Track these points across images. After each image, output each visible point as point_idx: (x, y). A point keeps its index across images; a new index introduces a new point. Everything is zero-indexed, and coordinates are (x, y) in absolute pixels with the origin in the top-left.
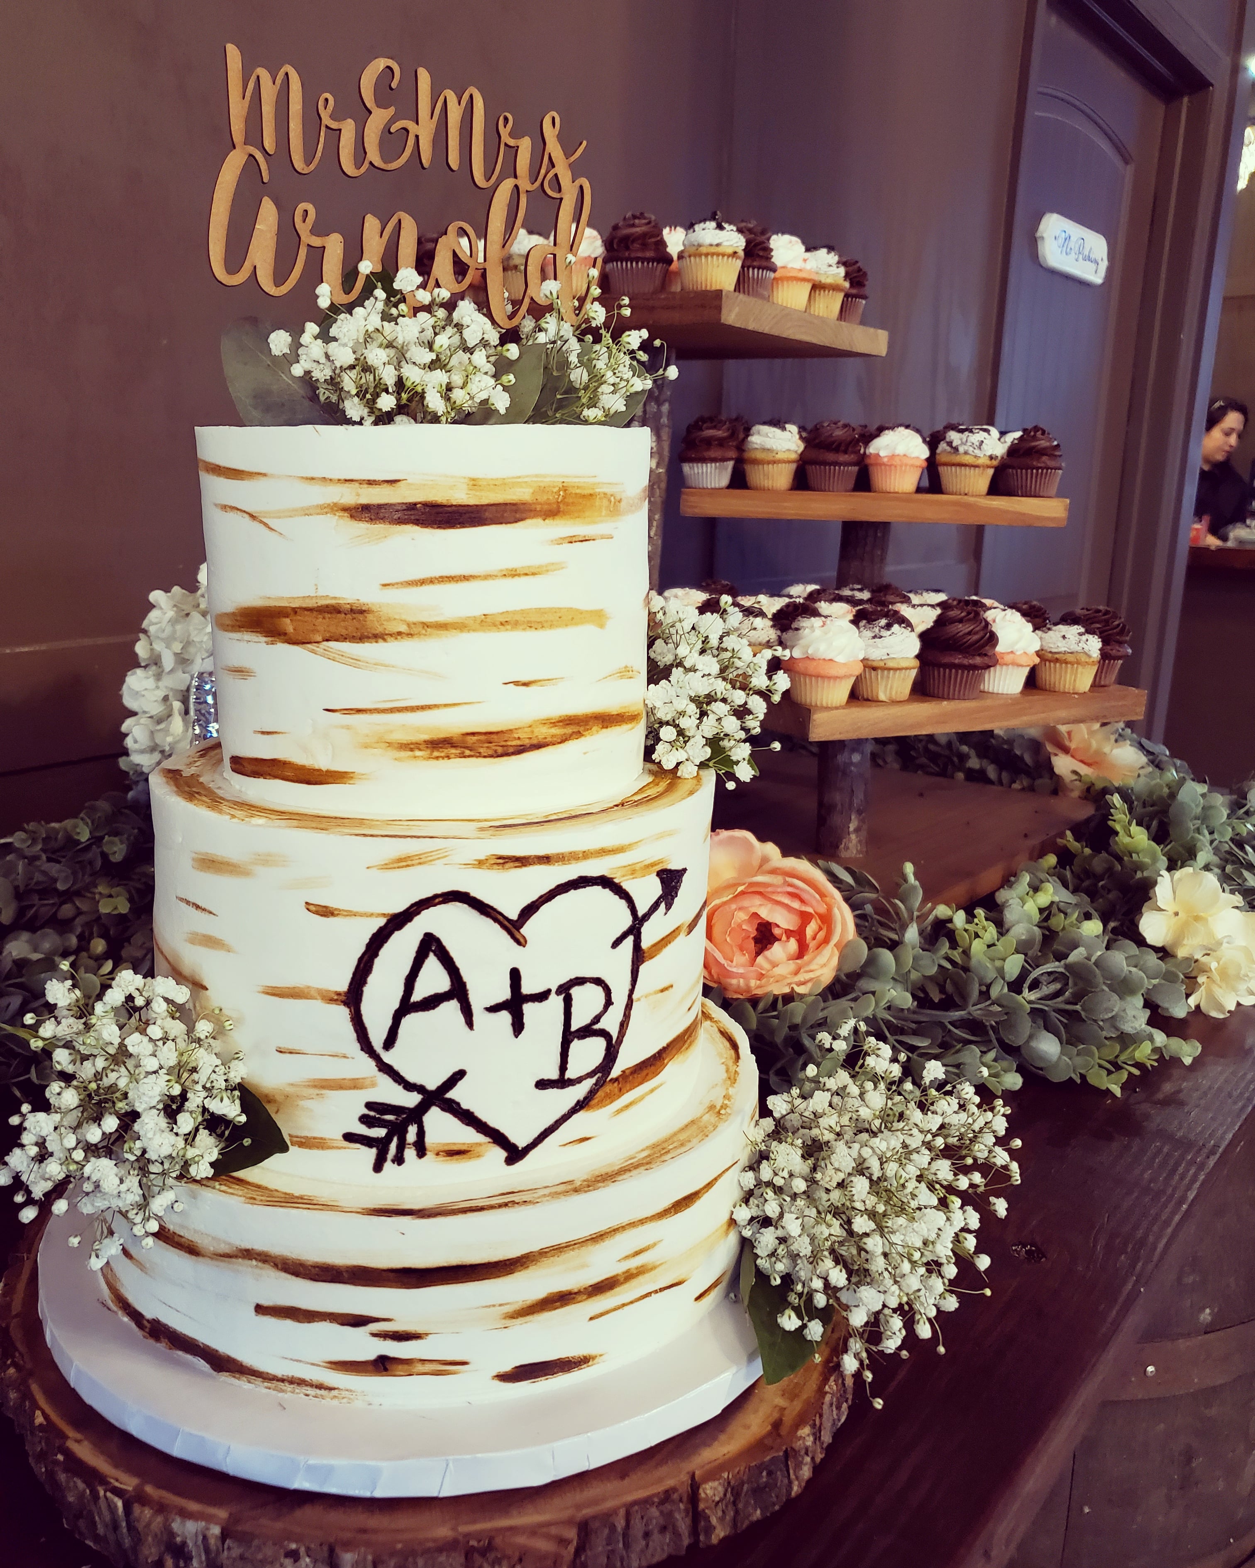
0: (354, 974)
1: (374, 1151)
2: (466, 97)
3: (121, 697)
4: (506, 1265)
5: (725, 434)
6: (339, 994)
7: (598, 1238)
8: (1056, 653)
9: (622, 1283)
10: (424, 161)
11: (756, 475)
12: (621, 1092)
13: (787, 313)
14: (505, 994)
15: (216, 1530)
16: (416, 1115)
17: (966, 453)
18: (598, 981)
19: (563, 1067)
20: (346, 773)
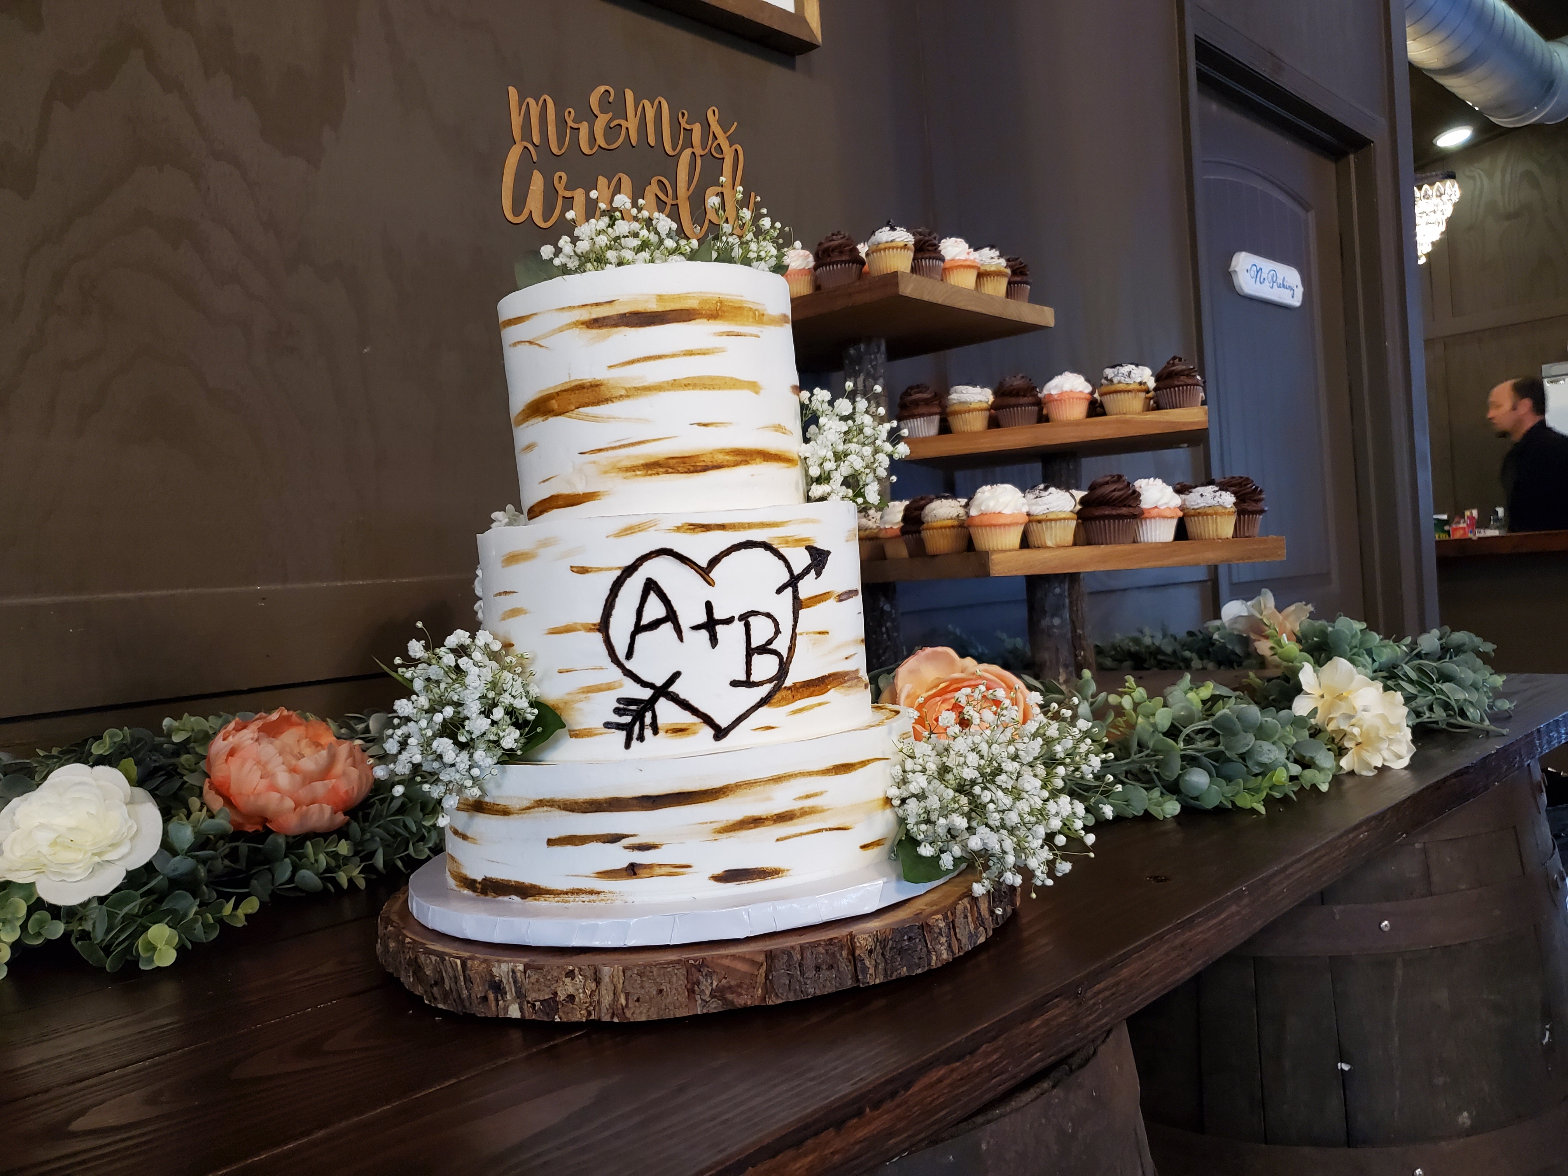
0: (604, 610)
1: (624, 733)
2: (656, 102)
3: (474, 590)
4: (712, 792)
5: (929, 396)
6: (595, 625)
7: (778, 779)
8: (1198, 509)
9: (798, 817)
10: (632, 142)
11: (957, 423)
12: (794, 699)
13: (959, 290)
14: (703, 618)
15: (521, 967)
16: (650, 704)
17: (1120, 382)
18: (768, 615)
19: (748, 673)
20: (595, 493)
